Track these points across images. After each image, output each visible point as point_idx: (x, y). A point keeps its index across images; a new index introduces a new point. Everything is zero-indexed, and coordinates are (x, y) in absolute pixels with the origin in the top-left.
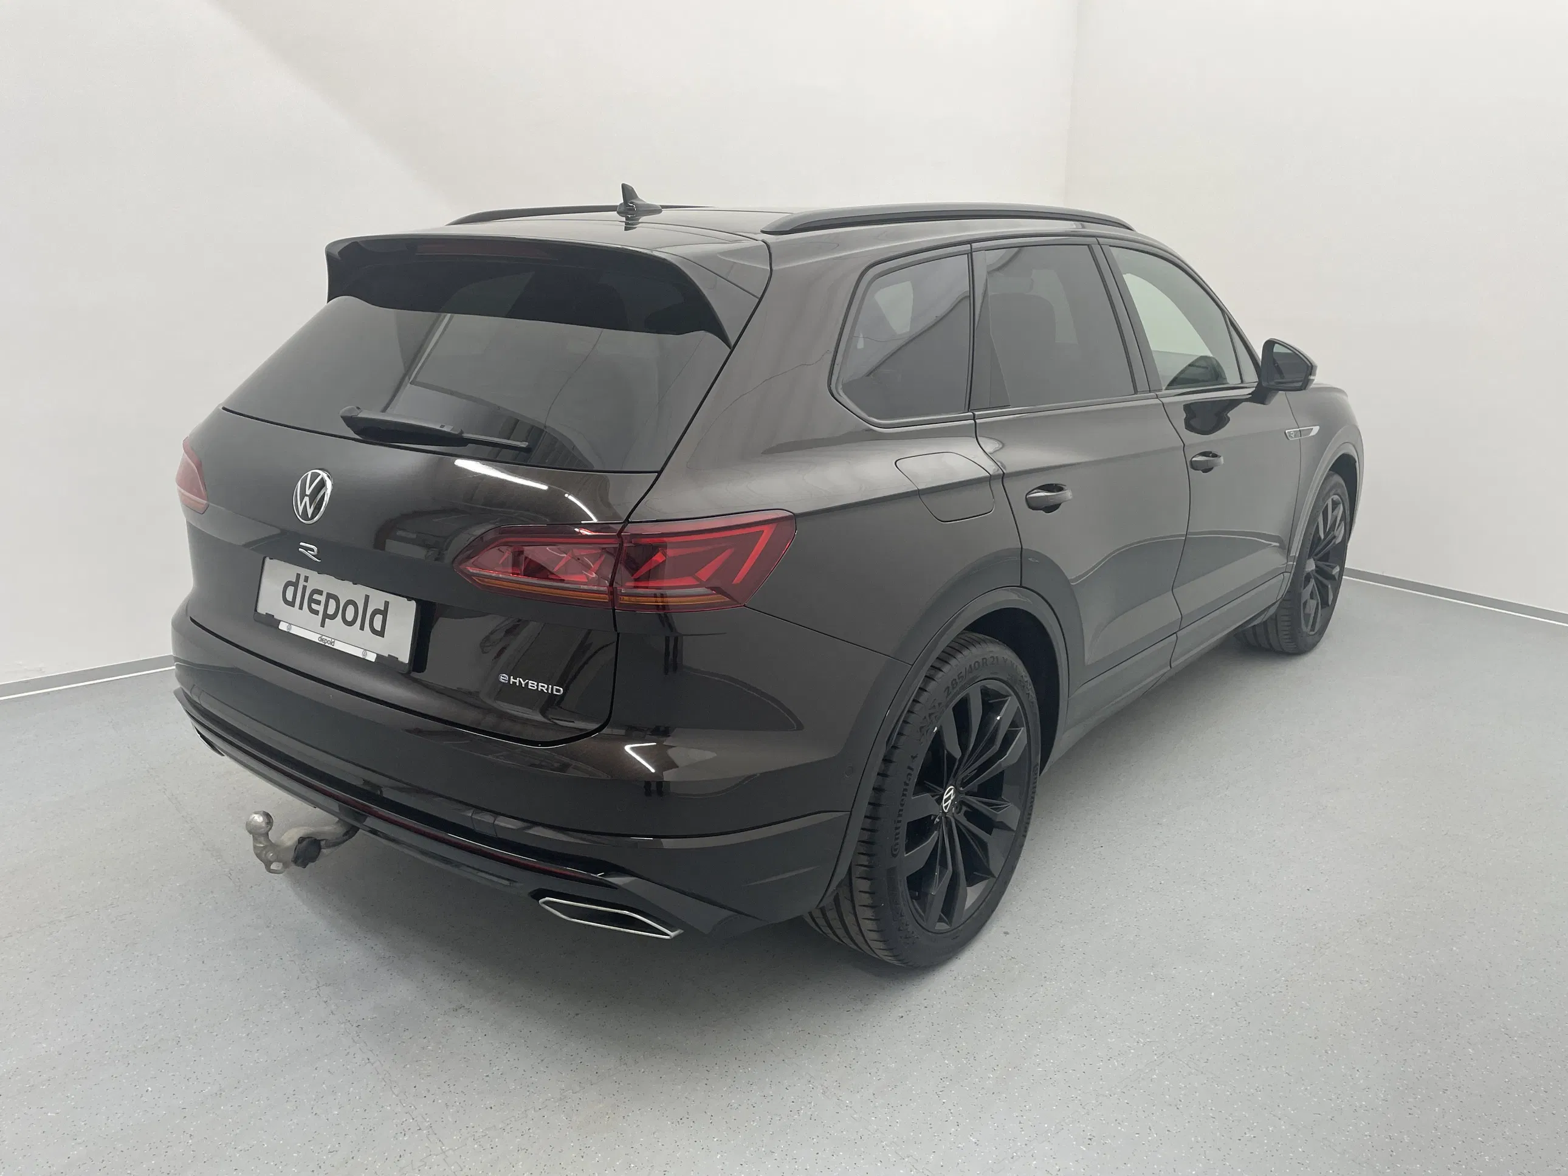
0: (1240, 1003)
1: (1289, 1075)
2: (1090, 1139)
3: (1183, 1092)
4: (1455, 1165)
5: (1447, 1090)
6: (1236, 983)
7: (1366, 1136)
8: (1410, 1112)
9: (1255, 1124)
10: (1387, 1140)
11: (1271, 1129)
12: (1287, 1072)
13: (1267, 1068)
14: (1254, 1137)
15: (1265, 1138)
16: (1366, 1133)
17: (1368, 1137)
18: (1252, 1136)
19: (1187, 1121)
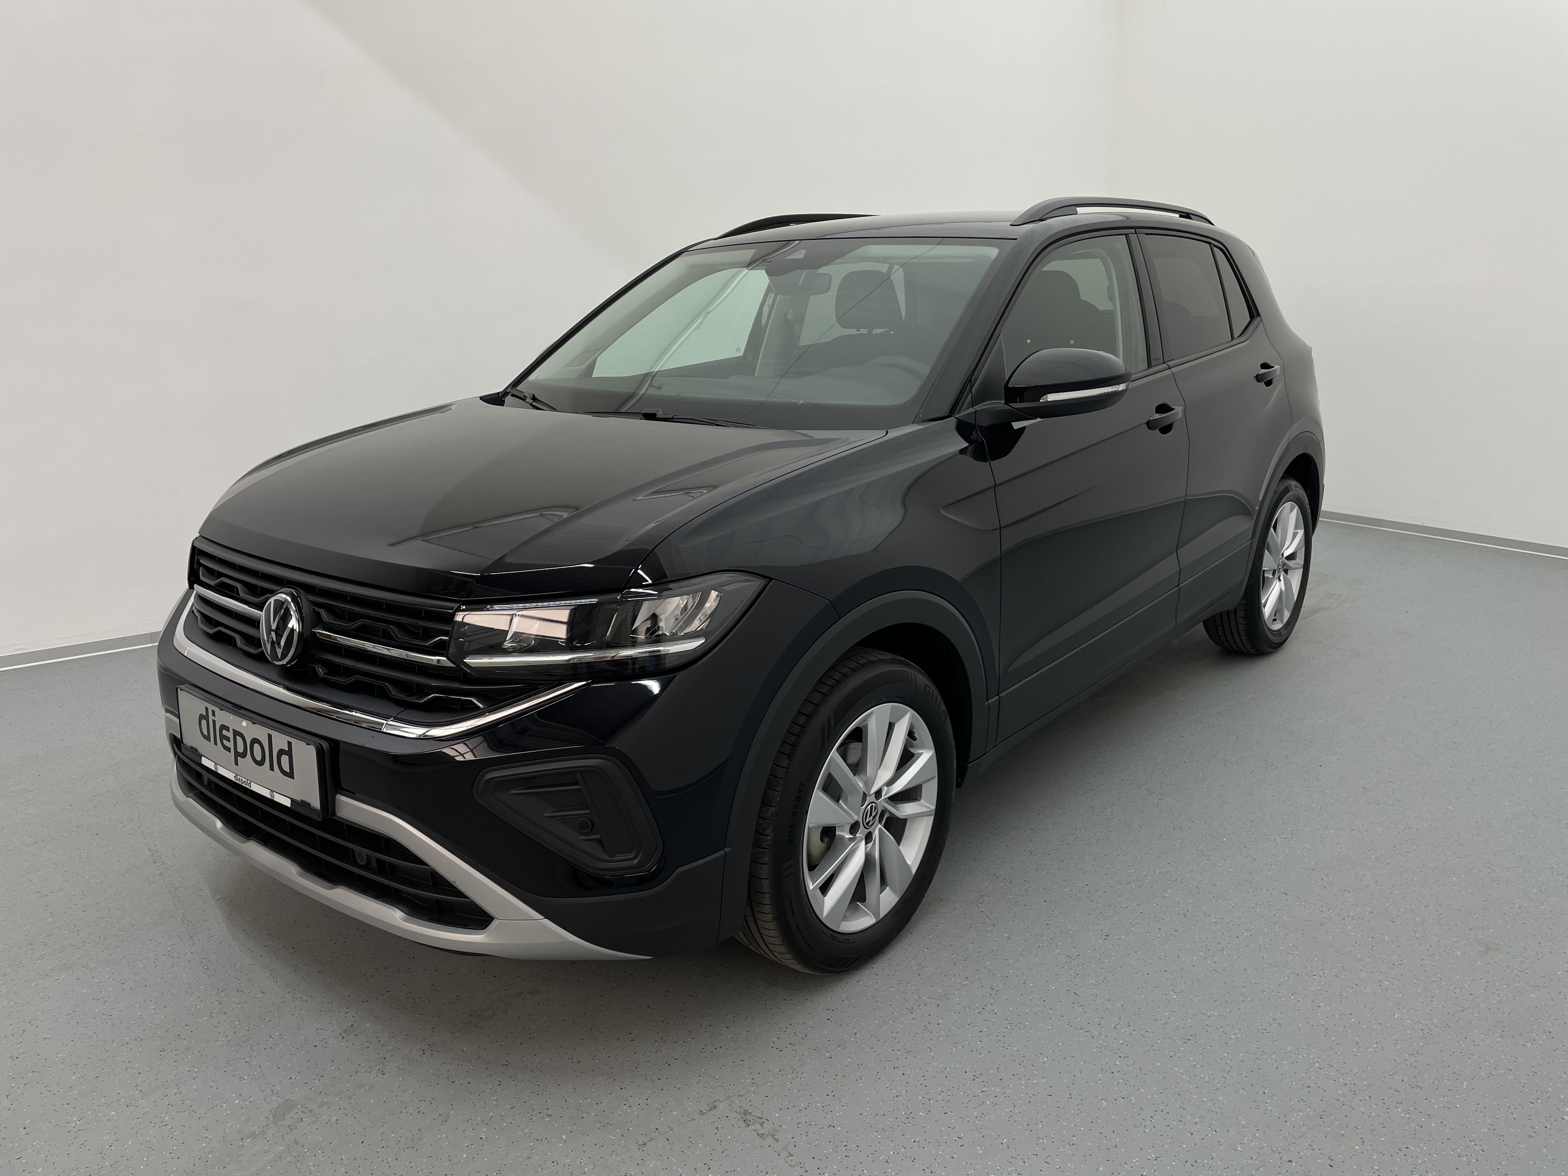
4: (1429, 957)
6: (1246, 832)
7: (1351, 936)
8: (1393, 920)
10: (1369, 939)
14: (1251, 936)
16: (1351, 934)
17: (1353, 937)
18: (1249, 935)
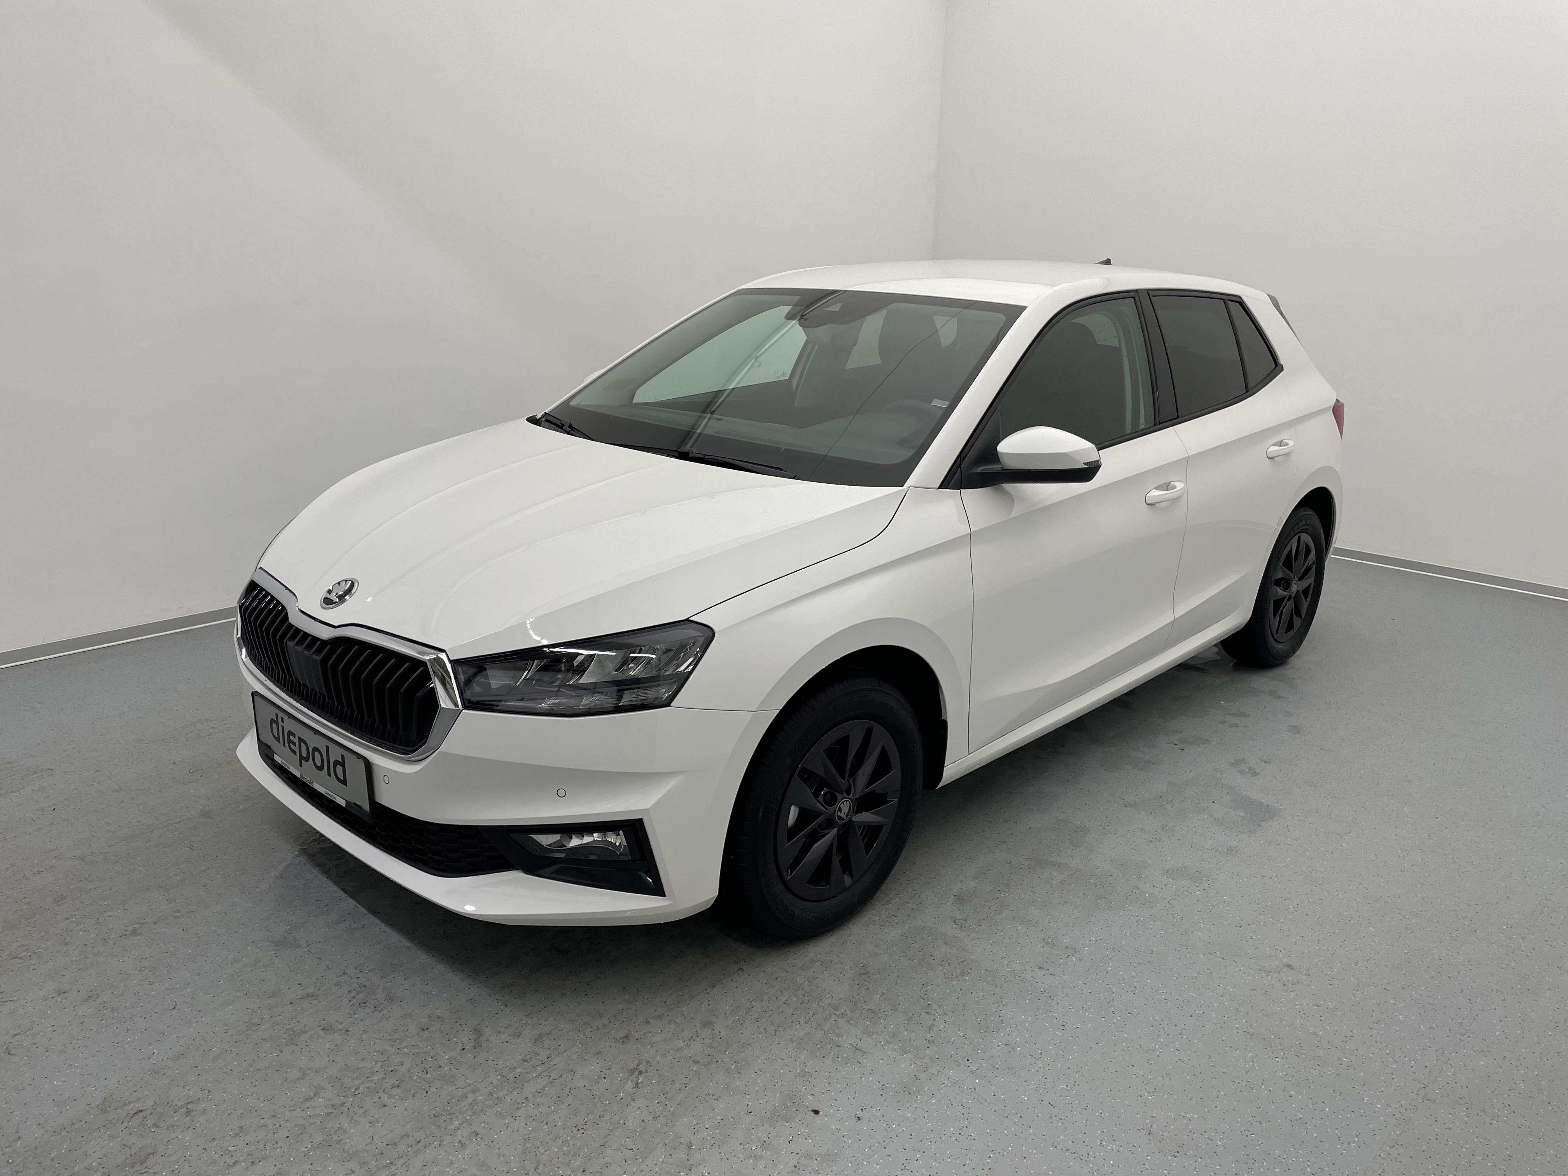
0: (1172, 901)
1: (1223, 959)
2: (1063, 1025)
3: (1136, 980)
5: (1358, 963)
9: (1202, 1002)
11: (1216, 1005)
12: (1221, 956)
13: (1204, 955)
15: (1213, 1013)
19: (1143, 1004)
